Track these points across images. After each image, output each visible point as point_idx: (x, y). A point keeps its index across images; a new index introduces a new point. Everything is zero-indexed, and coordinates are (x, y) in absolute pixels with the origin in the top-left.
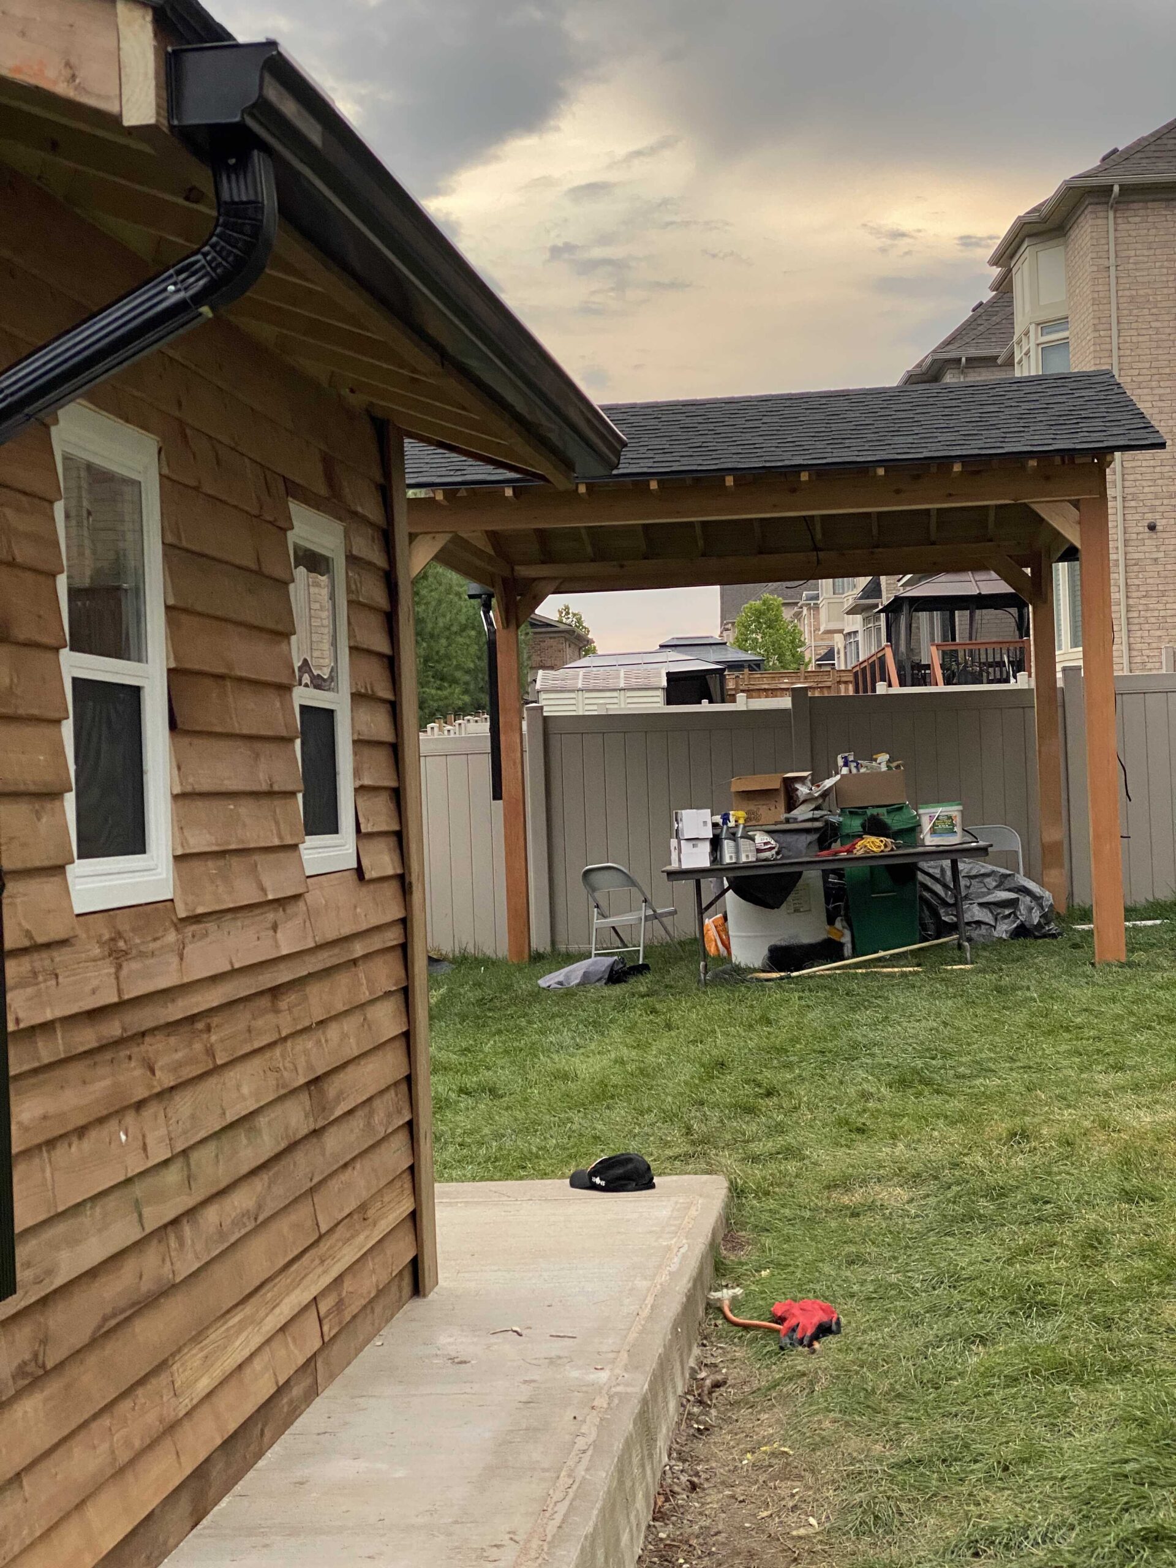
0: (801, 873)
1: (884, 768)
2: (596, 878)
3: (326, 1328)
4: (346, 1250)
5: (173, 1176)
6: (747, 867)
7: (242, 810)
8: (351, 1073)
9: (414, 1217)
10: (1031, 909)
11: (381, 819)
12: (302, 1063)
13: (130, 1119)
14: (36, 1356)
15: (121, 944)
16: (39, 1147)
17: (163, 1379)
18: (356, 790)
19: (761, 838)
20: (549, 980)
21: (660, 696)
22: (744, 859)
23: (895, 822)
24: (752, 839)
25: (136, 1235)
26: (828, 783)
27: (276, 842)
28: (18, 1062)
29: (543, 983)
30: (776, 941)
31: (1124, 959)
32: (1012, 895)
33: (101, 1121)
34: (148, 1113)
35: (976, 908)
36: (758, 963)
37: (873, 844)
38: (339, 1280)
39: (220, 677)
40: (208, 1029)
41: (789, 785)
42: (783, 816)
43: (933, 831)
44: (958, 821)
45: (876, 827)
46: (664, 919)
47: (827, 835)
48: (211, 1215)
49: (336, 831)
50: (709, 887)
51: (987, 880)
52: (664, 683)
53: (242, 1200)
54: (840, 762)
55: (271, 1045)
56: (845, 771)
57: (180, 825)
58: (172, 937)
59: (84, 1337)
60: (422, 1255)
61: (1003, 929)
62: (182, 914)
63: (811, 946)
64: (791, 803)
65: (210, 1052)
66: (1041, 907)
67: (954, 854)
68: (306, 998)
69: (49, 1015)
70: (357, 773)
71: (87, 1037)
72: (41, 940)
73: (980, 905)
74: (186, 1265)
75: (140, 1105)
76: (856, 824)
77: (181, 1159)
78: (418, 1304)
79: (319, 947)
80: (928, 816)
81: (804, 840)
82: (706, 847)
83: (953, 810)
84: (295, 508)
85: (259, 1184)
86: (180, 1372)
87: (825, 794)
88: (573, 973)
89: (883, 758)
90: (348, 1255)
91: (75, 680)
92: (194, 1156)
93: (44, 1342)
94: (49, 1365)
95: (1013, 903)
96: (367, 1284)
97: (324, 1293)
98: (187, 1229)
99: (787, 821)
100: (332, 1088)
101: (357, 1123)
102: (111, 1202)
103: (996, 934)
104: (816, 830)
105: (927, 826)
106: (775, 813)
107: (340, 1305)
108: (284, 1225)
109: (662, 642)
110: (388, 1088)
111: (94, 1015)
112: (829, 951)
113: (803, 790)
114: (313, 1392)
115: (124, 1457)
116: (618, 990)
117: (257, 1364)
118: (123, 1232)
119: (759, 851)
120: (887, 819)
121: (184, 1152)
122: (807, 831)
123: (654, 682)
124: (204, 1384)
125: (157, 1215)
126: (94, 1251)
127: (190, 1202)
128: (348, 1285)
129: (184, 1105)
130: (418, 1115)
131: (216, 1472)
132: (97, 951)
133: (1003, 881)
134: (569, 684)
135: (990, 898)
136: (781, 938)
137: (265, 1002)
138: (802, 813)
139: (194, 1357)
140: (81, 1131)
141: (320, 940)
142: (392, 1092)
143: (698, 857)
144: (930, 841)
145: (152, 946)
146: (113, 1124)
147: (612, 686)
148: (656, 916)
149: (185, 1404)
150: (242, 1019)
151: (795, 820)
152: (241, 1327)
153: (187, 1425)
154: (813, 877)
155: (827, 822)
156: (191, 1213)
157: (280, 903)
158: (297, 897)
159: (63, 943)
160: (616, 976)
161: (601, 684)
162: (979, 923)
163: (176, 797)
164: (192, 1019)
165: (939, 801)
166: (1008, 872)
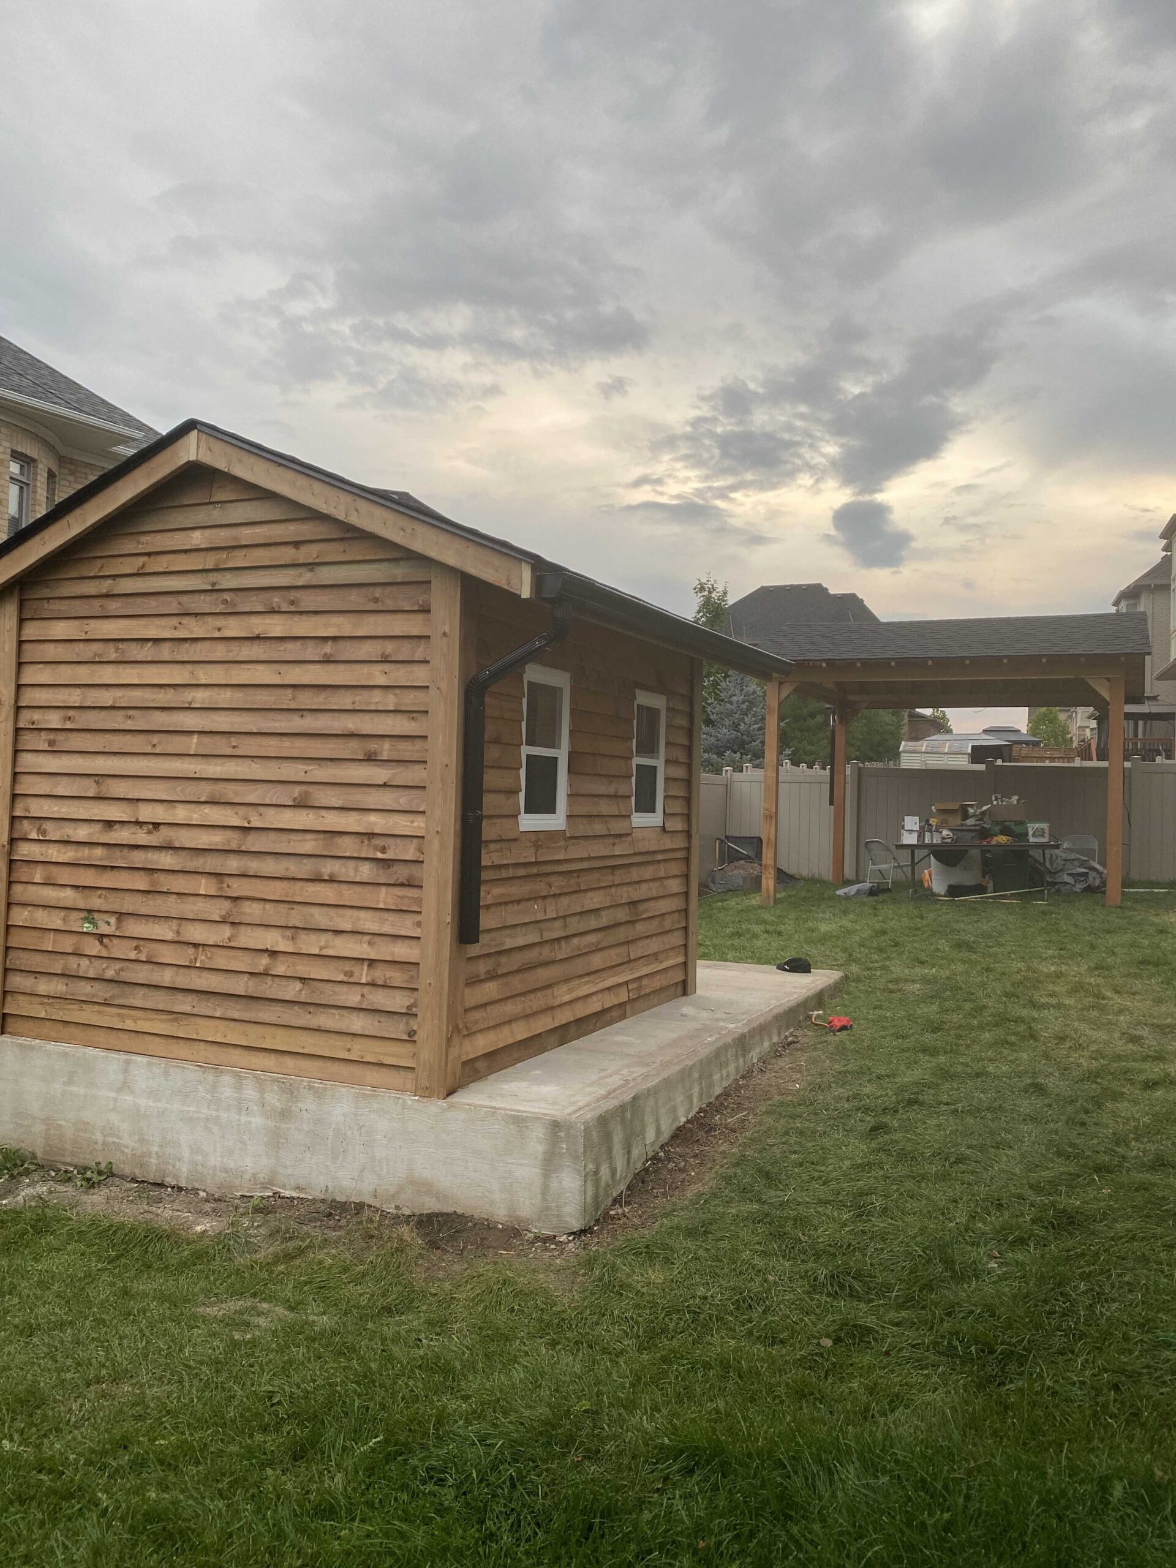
0: (967, 851)
1: (1015, 803)
2: (871, 846)
3: (631, 995)
4: (645, 968)
5: (558, 924)
6: (937, 845)
7: (601, 802)
8: (652, 904)
9: (685, 964)
10: (1094, 879)
11: (678, 807)
12: (625, 895)
13: (540, 901)
14: (494, 969)
15: (540, 843)
16: (501, 904)
17: (549, 991)
18: (665, 797)
19: (945, 833)
20: (840, 892)
21: (966, 758)
22: (935, 842)
23: (1018, 829)
24: (941, 832)
25: (538, 939)
26: (985, 808)
27: (617, 813)
28: (485, 876)
29: (838, 893)
30: (952, 882)
31: (1119, 904)
32: (1085, 870)
33: (528, 900)
34: (548, 901)
35: (1065, 875)
36: (942, 893)
37: (1002, 839)
38: (640, 978)
39: (593, 754)
40: (579, 876)
41: (964, 808)
42: (959, 822)
43: (1034, 835)
44: (1047, 831)
45: (1006, 831)
46: (904, 869)
47: (984, 834)
48: (575, 941)
49: (654, 811)
50: (919, 854)
51: (1075, 862)
52: (969, 751)
53: (592, 939)
54: (994, 798)
55: (610, 887)
56: (995, 803)
57: (570, 805)
58: (562, 843)
59: (515, 968)
60: (689, 980)
61: (1079, 887)
62: (568, 835)
63: (971, 886)
64: (966, 816)
65: (578, 884)
66: (1102, 878)
67: (1042, 847)
68: (630, 872)
69: (505, 862)
70: (665, 790)
71: (521, 872)
72: (504, 838)
73: (1068, 874)
74: (560, 956)
75: (545, 898)
76: (997, 829)
77: (562, 920)
78: (684, 998)
79: (635, 854)
80: (1032, 827)
81: (970, 835)
82: (915, 835)
83: (1045, 826)
84: (637, 691)
85: (600, 935)
86: (556, 991)
87: (983, 813)
88: (853, 889)
89: (1015, 798)
90: (645, 971)
91: (528, 756)
92: (568, 920)
93: (499, 965)
94: (499, 973)
95: (1085, 875)
96: (656, 983)
97: (633, 981)
98: (563, 943)
99: (962, 825)
100: (641, 907)
101: (655, 922)
102: (530, 927)
103: (1075, 889)
104: (976, 830)
105: (1031, 832)
106: (956, 821)
107: (640, 988)
108: (613, 952)
109: (985, 728)
110: (674, 912)
111: (526, 865)
112: (979, 889)
113: (971, 811)
114: (623, 1017)
115: (529, 1011)
116: (871, 898)
117: (594, 998)
118: (535, 938)
119: (943, 838)
120: (1014, 828)
121: (564, 917)
122: (971, 831)
123: (964, 750)
124: (567, 998)
125: (548, 936)
126: (520, 941)
127: (564, 934)
128: (645, 982)
129: (564, 901)
130: (690, 924)
131: (573, 1029)
132: (529, 844)
133: (1083, 864)
134: (917, 749)
135: (1074, 871)
136: (954, 881)
137: (609, 871)
138: (970, 822)
139: (564, 988)
140: (519, 902)
141: (637, 851)
142: (677, 914)
143: (910, 839)
144: (1032, 840)
145: (553, 845)
146: (532, 902)
147: (941, 751)
148: (899, 866)
149: (557, 1002)
150: (596, 875)
151: (966, 826)
152: (587, 983)
153: (558, 1010)
154: (975, 853)
155: (983, 827)
156: (566, 938)
157: (620, 836)
158: (628, 835)
159: (515, 840)
160: (872, 892)
161: (935, 750)
162: (1066, 883)
163: (568, 795)
164: (571, 872)
165: (1037, 821)
166: (1085, 858)
